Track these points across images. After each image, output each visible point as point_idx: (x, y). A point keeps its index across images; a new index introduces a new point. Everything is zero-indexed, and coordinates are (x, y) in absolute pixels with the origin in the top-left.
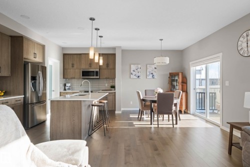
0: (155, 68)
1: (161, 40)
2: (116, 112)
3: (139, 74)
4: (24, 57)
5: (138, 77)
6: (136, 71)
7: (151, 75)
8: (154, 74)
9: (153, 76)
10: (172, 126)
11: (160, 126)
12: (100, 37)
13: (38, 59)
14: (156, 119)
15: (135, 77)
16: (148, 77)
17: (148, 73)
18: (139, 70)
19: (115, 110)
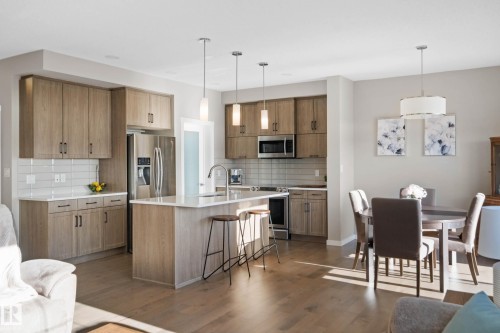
0: (450, 125)
1: (422, 48)
2: (330, 242)
3: (401, 145)
4: (127, 123)
5: (399, 151)
6: (391, 135)
7: (438, 147)
8: (446, 142)
9: (443, 148)
10: (413, 292)
11: (379, 286)
12: (261, 65)
13: (160, 124)
14: (382, 266)
15: (389, 153)
16: (427, 153)
17: (428, 142)
18: (401, 132)
19: (327, 238)
